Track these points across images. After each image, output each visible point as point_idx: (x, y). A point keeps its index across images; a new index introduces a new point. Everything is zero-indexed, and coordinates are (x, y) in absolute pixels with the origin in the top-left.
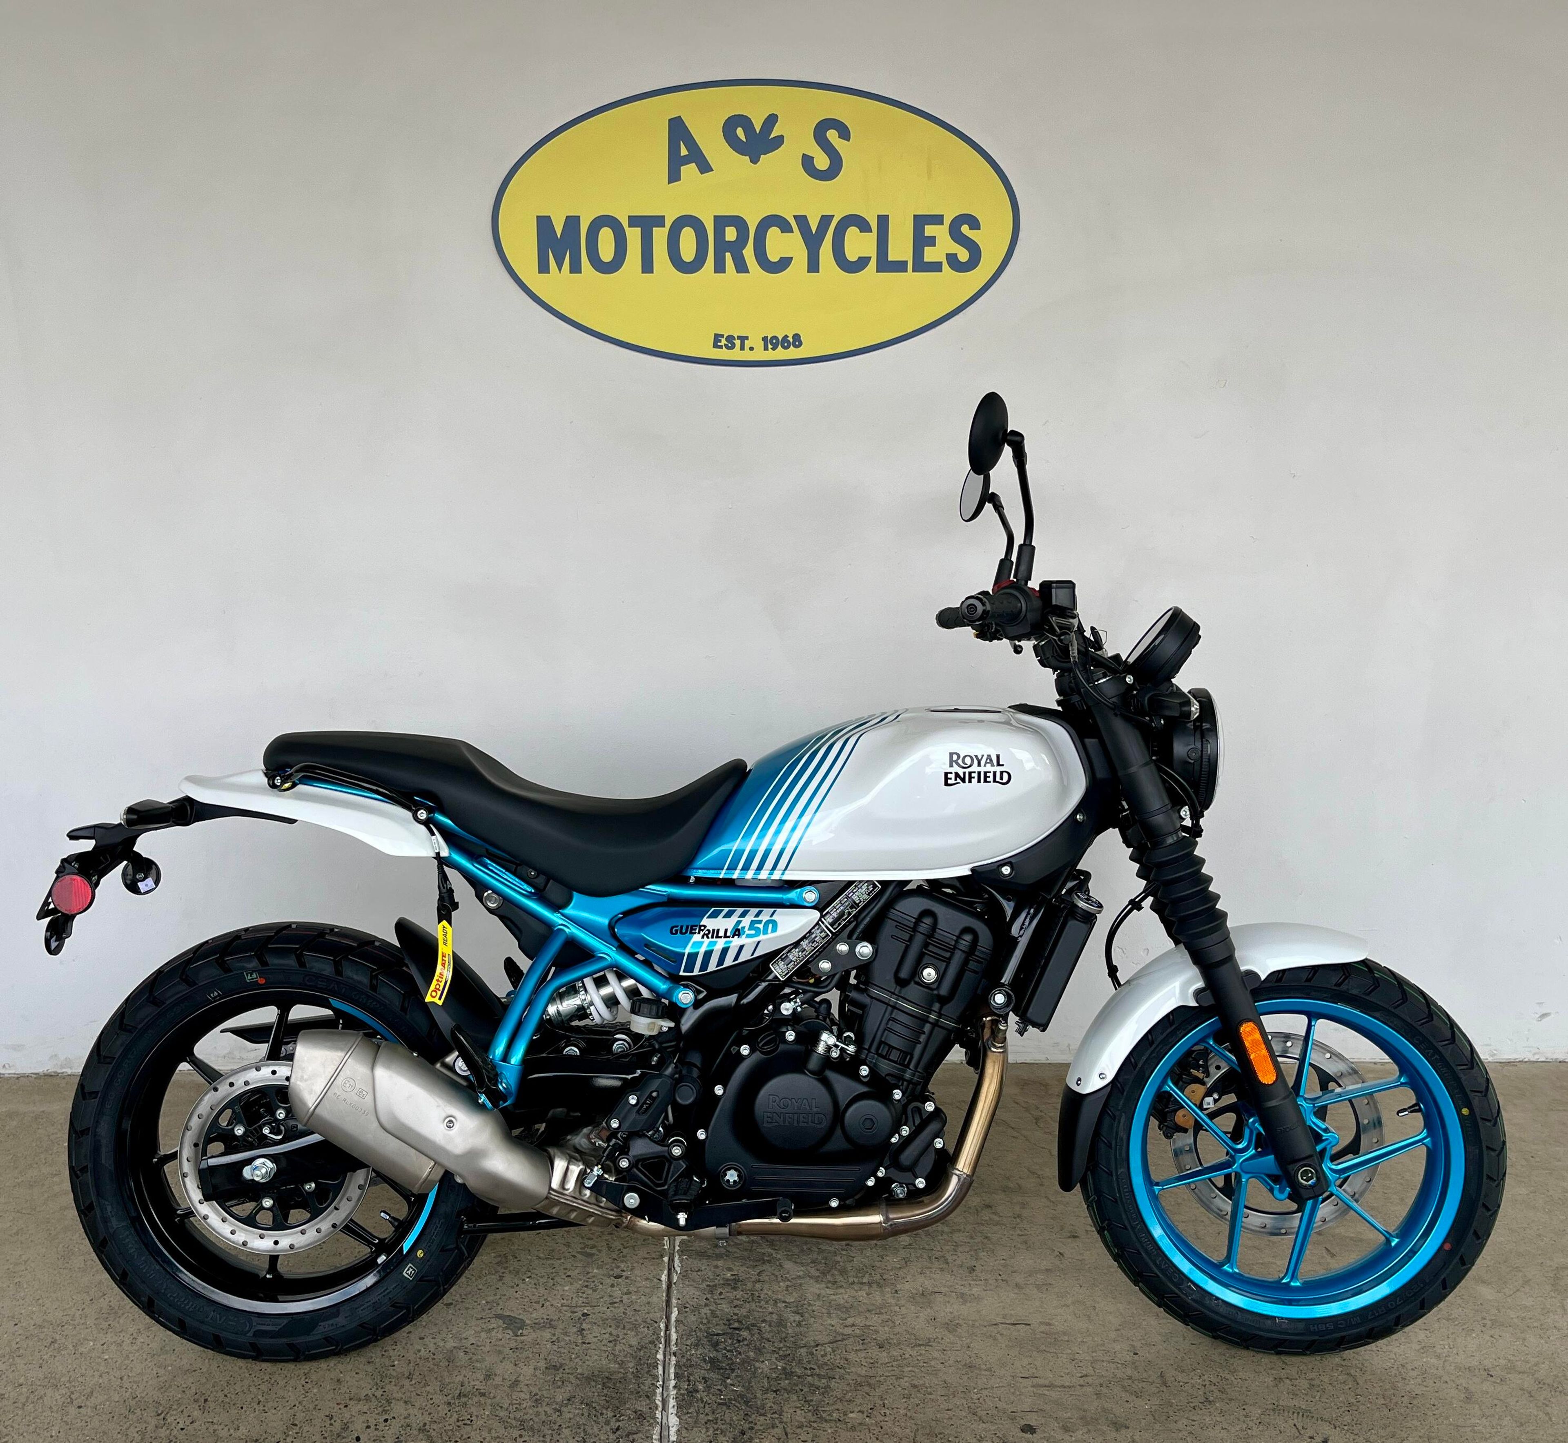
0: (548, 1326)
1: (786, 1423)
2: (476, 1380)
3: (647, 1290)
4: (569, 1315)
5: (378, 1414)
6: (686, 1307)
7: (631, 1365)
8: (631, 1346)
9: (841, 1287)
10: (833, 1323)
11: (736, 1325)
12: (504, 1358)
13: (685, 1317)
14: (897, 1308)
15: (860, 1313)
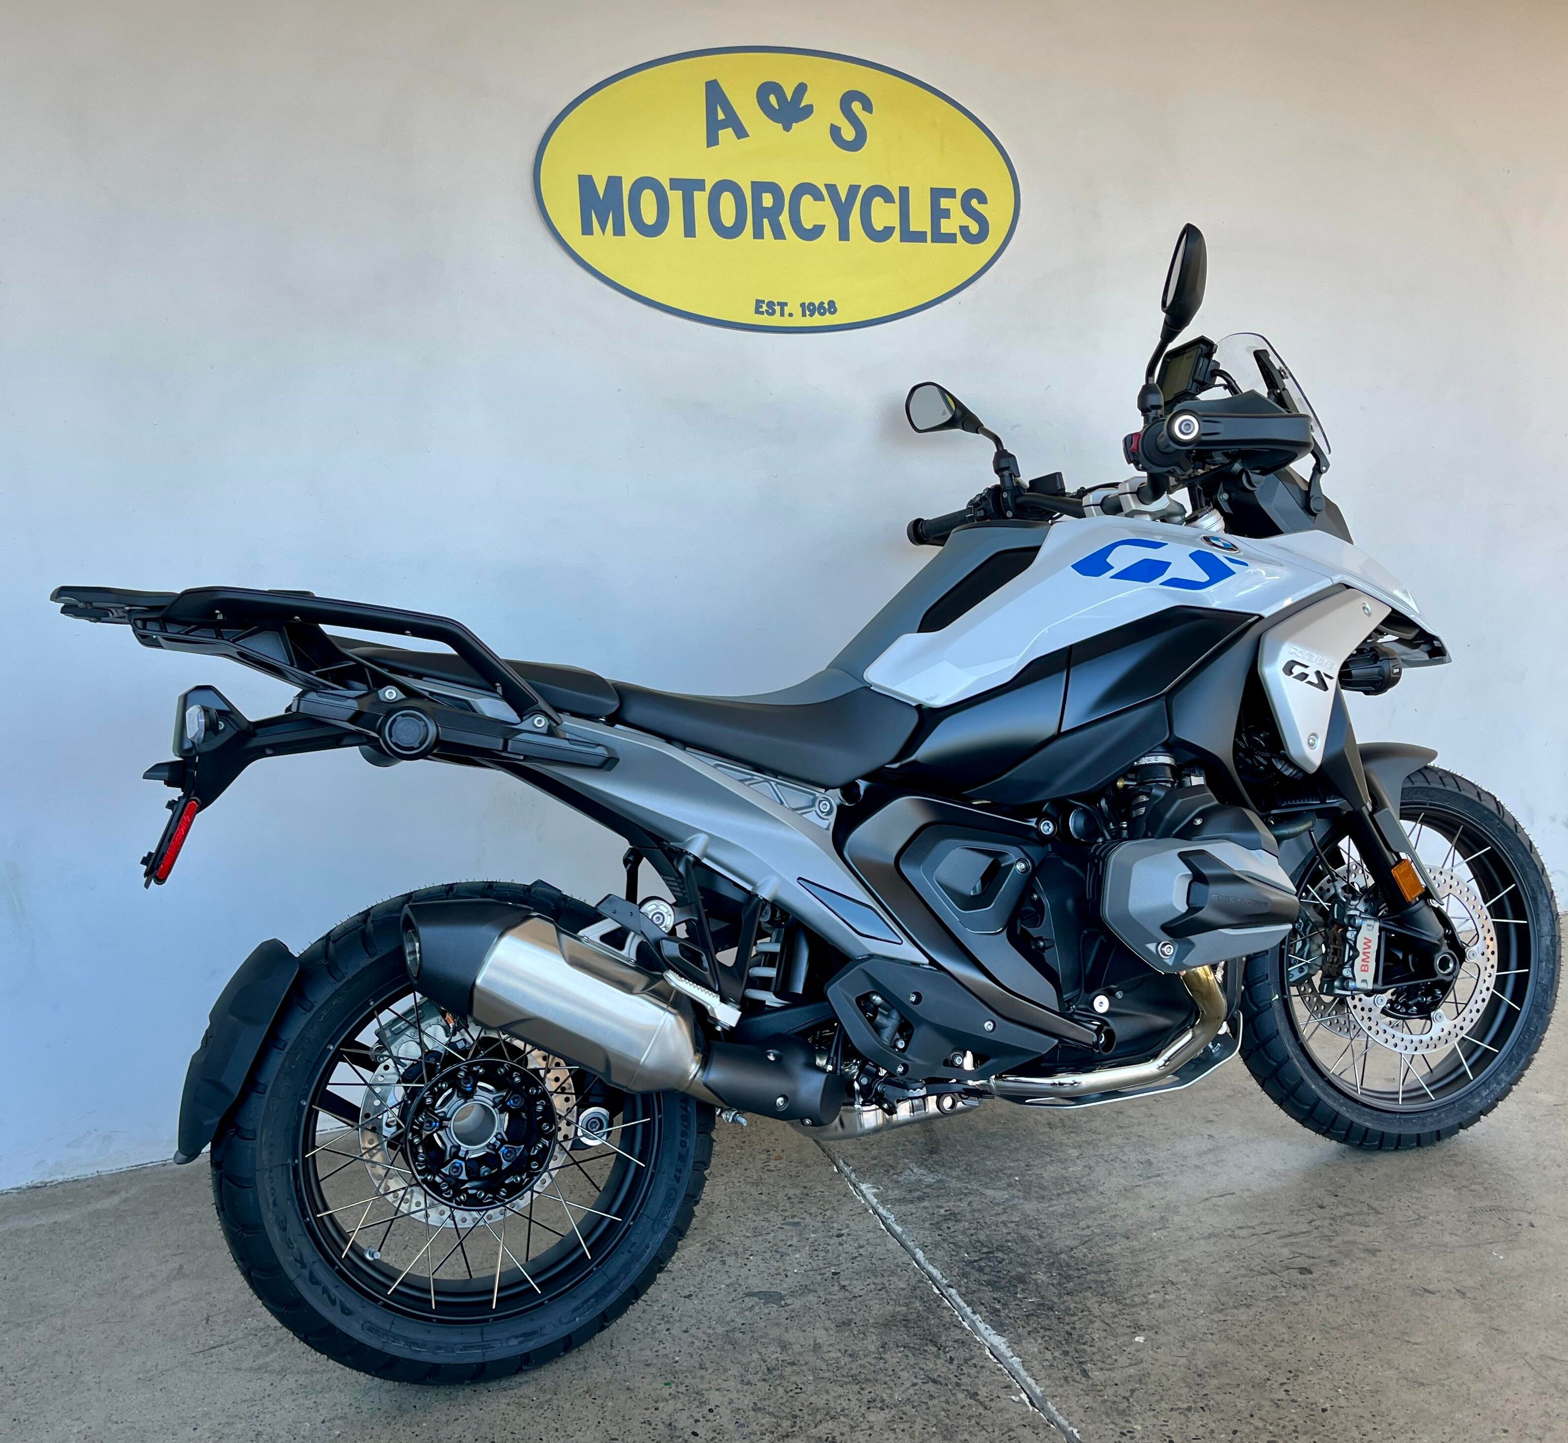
0: (806, 1291)
1: (1100, 1316)
2: (774, 1354)
3: (878, 1241)
4: (820, 1277)
5: (697, 1407)
6: (926, 1246)
7: (918, 1305)
8: (903, 1289)
9: (1051, 1199)
10: (1070, 1228)
11: (985, 1250)
12: (787, 1328)
13: (933, 1254)
14: (1114, 1206)
15: (1086, 1216)
